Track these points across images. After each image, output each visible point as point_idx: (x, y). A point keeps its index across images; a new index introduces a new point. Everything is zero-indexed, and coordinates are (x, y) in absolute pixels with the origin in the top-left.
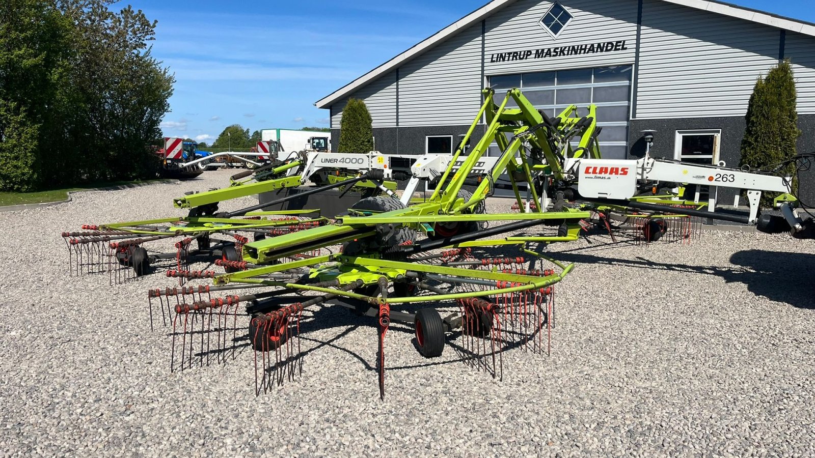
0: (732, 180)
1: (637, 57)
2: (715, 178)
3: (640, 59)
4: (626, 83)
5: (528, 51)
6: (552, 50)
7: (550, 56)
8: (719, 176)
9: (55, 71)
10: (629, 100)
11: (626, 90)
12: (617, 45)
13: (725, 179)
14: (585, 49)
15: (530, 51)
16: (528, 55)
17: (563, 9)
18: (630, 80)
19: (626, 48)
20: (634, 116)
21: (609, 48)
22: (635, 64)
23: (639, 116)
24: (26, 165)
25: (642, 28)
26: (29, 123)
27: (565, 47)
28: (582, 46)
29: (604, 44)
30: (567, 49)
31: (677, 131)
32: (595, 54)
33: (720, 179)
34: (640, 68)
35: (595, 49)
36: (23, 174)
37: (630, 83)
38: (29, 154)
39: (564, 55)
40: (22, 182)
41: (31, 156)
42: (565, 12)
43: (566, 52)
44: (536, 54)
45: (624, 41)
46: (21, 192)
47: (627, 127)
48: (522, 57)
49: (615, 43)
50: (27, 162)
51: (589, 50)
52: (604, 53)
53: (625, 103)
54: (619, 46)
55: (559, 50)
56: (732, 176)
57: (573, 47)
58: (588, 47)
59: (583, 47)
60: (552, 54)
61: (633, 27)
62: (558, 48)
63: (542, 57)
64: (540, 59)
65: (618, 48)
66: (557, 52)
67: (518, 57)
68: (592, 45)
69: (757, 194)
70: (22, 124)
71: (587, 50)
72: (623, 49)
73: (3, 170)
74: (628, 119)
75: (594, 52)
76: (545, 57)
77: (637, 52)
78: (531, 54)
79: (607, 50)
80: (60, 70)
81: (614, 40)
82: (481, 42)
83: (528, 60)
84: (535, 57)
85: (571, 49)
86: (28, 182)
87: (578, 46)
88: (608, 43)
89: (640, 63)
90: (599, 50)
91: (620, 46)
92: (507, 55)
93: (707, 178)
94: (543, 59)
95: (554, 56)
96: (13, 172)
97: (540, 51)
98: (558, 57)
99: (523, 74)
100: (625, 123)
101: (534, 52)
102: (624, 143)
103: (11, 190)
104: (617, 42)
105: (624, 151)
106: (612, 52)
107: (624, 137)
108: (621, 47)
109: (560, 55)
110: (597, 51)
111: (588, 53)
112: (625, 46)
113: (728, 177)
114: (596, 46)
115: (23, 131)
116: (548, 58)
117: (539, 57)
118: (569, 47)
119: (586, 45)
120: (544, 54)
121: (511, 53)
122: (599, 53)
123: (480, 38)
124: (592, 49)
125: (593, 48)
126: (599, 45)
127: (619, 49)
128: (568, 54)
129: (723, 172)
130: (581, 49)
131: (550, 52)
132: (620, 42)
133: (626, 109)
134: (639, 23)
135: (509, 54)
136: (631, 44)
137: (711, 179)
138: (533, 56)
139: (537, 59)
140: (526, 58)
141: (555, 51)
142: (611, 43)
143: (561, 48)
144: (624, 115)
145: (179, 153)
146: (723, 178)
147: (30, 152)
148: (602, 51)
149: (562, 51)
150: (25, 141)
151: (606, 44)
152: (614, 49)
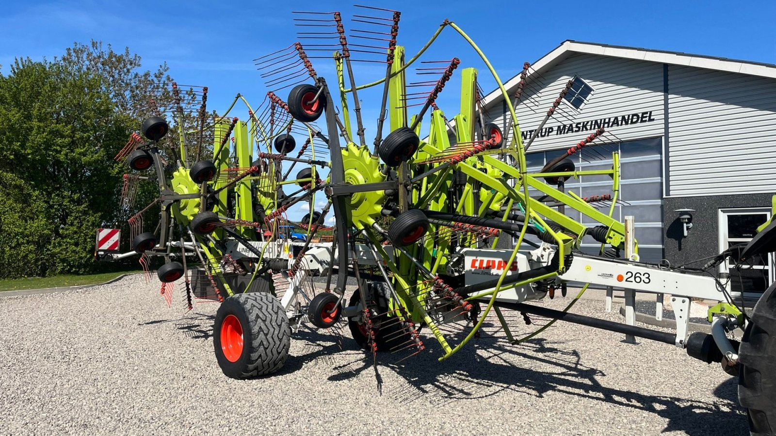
0: (647, 281)
1: (667, 128)
2: (625, 277)
3: (670, 130)
4: (657, 157)
5: (550, 128)
6: (574, 126)
7: (573, 132)
8: (630, 275)
9: (116, 166)
10: (662, 176)
11: (657, 165)
12: (643, 117)
13: (638, 280)
14: (608, 123)
15: (552, 128)
16: (549, 132)
17: (583, 83)
18: (661, 154)
19: (653, 120)
20: (668, 193)
21: (635, 120)
22: (665, 136)
23: (674, 194)
24: (85, 250)
25: (670, 96)
26: (91, 212)
27: (588, 122)
28: (605, 120)
29: (629, 116)
30: (589, 124)
31: (720, 210)
32: (620, 127)
33: (632, 279)
34: (670, 140)
35: (620, 122)
36: (81, 258)
37: (661, 157)
38: (89, 240)
39: (587, 129)
40: (80, 266)
41: (90, 242)
42: (586, 86)
43: (588, 127)
44: (558, 131)
45: (651, 112)
46: (79, 274)
47: (662, 206)
48: (543, 134)
49: (640, 115)
50: (86, 247)
51: (613, 123)
52: (629, 126)
53: (658, 179)
54: (645, 117)
55: (582, 125)
56: (647, 276)
57: (596, 121)
58: (612, 120)
59: (607, 121)
60: (574, 129)
61: (660, 95)
62: (580, 123)
63: (564, 133)
64: (562, 135)
65: (644, 119)
66: (579, 128)
67: (539, 134)
68: (616, 118)
69: (684, 302)
70: (85, 213)
71: (611, 124)
72: (650, 120)
73: (62, 254)
74: (662, 198)
75: (618, 125)
76: (567, 133)
77: (667, 123)
78: (552, 131)
79: (632, 123)
80: (120, 165)
81: (639, 112)
82: (502, 121)
83: (550, 137)
84: (557, 134)
85: (593, 123)
86: (85, 266)
87: (601, 120)
88: (633, 115)
89: (670, 135)
90: (624, 123)
91: (646, 117)
92: (529, 133)
93: (615, 277)
94: (566, 135)
95: (576, 131)
96: (71, 257)
97: (562, 127)
98: (580, 133)
99: (546, 151)
100: (659, 202)
101: (555, 129)
102: (659, 225)
103: (69, 272)
104: (643, 114)
105: (659, 234)
106: (638, 124)
107: (659, 218)
108: (647, 119)
109: (582, 130)
110: (622, 124)
111: (612, 126)
112: (652, 118)
113: (642, 277)
114: (620, 119)
115: (85, 219)
116: (570, 134)
117: (561, 133)
118: (592, 122)
119: (610, 119)
120: (566, 130)
121: (532, 131)
122: (624, 126)
123: (502, 118)
124: (616, 122)
125: (618, 121)
126: (623, 117)
127: (646, 121)
128: (591, 129)
129: (635, 269)
130: (605, 123)
131: (572, 128)
132: (646, 113)
133: (658, 186)
134: (666, 91)
135: (531, 131)
136: (658, 115)
137: (620, 278)
138: (555, 132)
139: (559, 136)
140: (548, 135)
141: (577, 127)
142: (636, 115)
143: (584, 123)
144: (657, 192)
145: (115, 245)
146: (635, 278)
147: (90, 238)
148: (627, 123)
149: (585, 126)
150: (86, 228)
151: (631, 116)
152: (640, 121)
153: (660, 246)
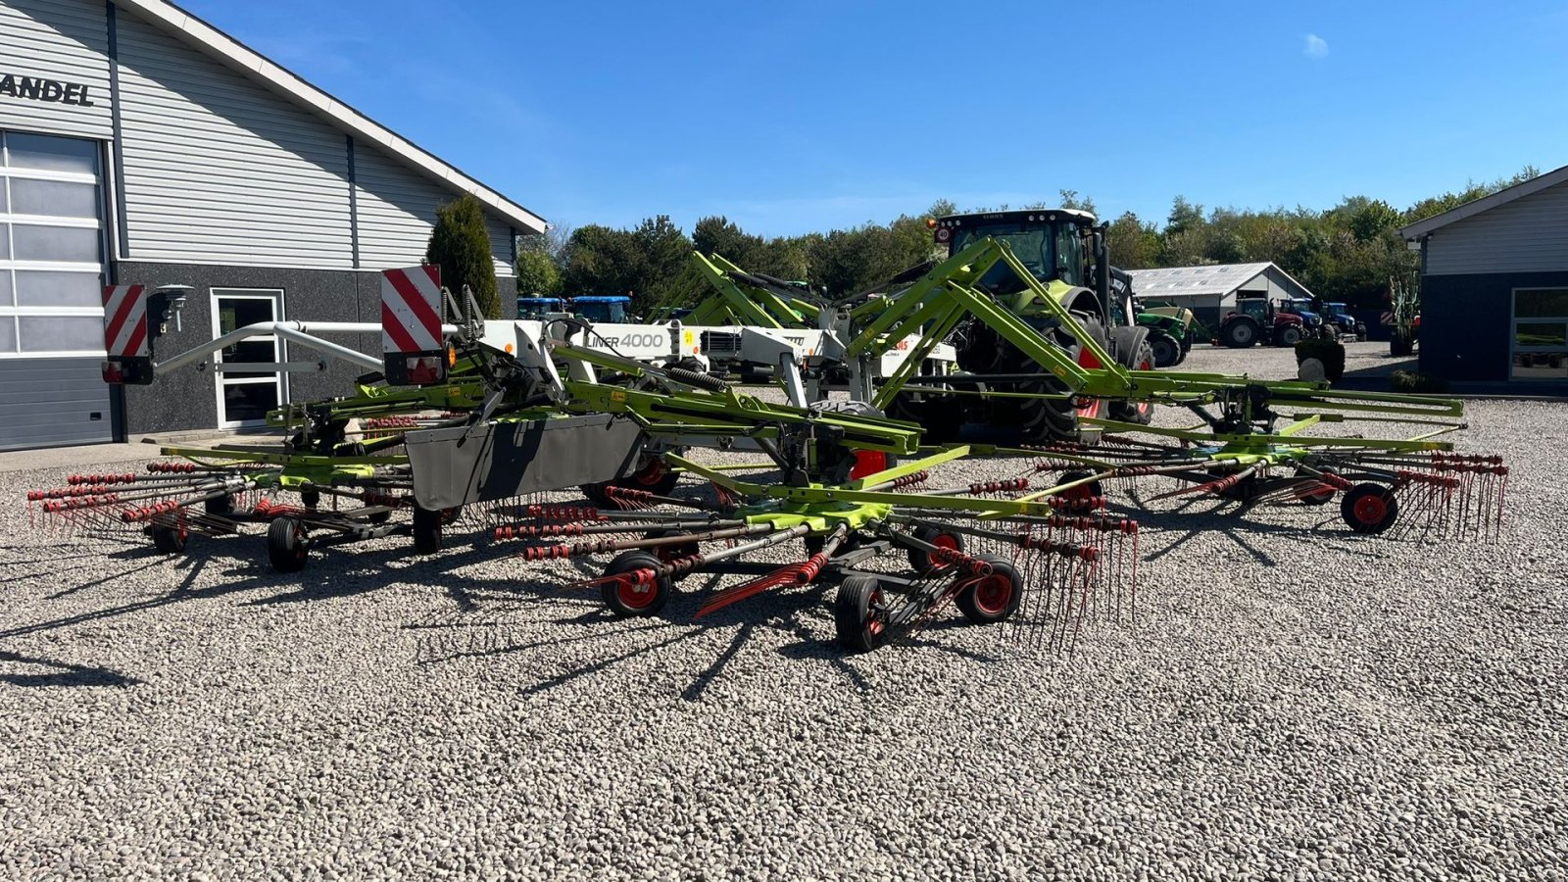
1: (116, 127)
3: (124, 133)
4: (89, 178)
10: (100, 218)
11: (90, 194)
18: (105, 174)
19: (91, 104)
20: (124, 252)
21: (52, 94)
22: (113, 141)
23: (140, 255)
25: (120, 68)
31: (211, 289)
32: (16, 100)
34: (125, 151)
35: (18, 90)
37: (106, 182)
45: (85, 88)
47: (104, 277)
49: (64, 86)
52: (37, 102)
53: (96, 223)
54: (72, 94)
61: (100, 61)
65: (72, 98)
72: (84, 103)
74: (101, 260)
77: (116, 118)
79: (46, 98)
81: (63, 80)
88: (49, 83)
89: (125, 142)
91: (75, 94)
100: (95, 268)
102: (100, 311)
104: (70, 86)
105: (98, 329)
106: (57, 105)
107: (97, 297)
110: (22, 95)
112: (88, 99)
114: (18, 81)
122: (25, 100)
127: (74, 102)
132: (77, 86)
133: (99, 236)
134: (114, 56)
136: (99, 93)
142: (55, 84)
144: (96, 248)
148: (34, 96)
151: (43, 82)
152: (62, 98)
153: (104, 353)
